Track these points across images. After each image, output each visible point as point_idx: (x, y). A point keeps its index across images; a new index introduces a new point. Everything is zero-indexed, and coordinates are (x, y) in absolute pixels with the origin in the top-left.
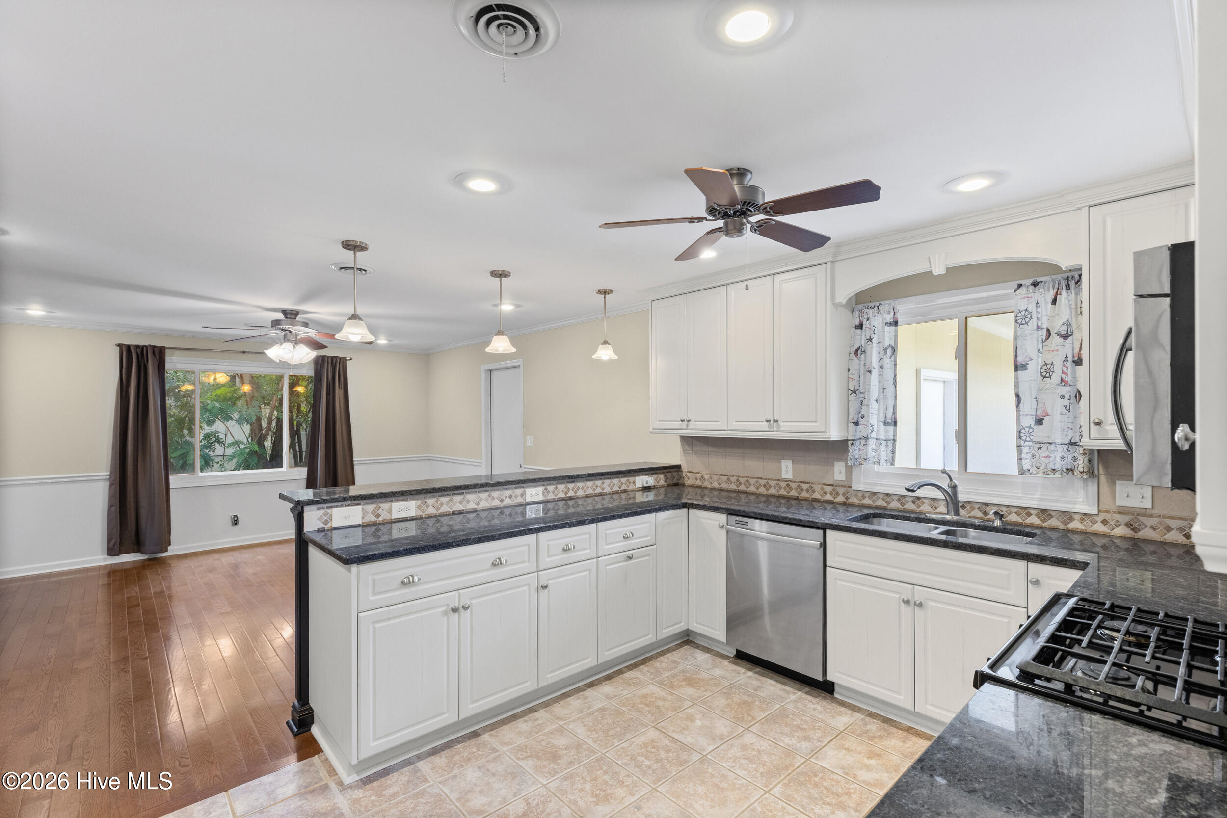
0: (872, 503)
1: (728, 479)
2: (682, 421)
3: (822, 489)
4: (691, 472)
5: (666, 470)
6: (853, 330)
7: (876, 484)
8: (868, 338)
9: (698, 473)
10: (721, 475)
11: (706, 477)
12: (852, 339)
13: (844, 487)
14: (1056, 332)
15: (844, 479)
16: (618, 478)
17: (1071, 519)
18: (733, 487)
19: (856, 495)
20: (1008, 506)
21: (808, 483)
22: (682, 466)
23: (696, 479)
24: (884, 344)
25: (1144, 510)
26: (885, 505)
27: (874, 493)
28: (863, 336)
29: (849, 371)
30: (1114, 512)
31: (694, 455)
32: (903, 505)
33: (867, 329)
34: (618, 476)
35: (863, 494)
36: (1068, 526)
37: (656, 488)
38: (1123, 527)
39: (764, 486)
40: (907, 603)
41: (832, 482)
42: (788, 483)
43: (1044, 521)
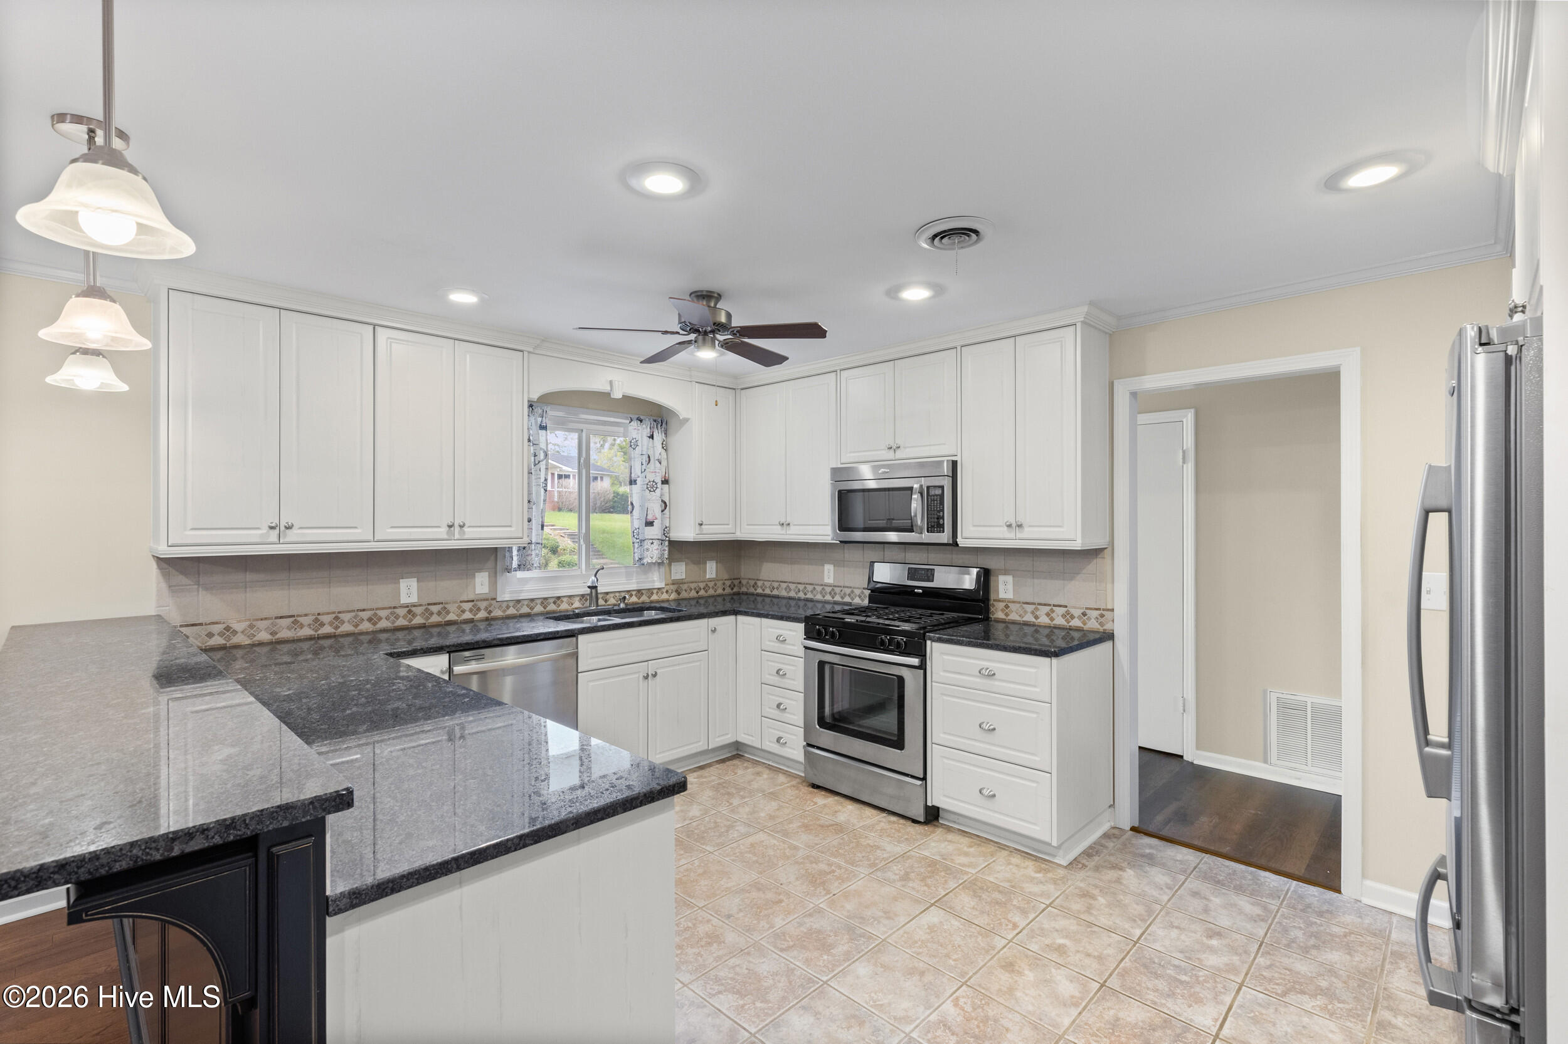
3: (459, 607)
4: (193, 625)
7: (521, 592)
9: (213, 623)
11: (239, 626)
13: (487, 600)
14: (654, 458)
15: (487, 592)
17: (652, 593)
19: (500, 607)
21: (439, 604)
22: (165, 618)
23: (210, 635)
25: (682, 580)
26: (529, 611)
27: (518, 601)
30: (671, 584)
31: (202, 593)
35: (508, 604)
38: (674, 593)
39: (370, 620)
40: (646, 677)
41: (471, 597)
42: (410, 609)
43: (639, 598)
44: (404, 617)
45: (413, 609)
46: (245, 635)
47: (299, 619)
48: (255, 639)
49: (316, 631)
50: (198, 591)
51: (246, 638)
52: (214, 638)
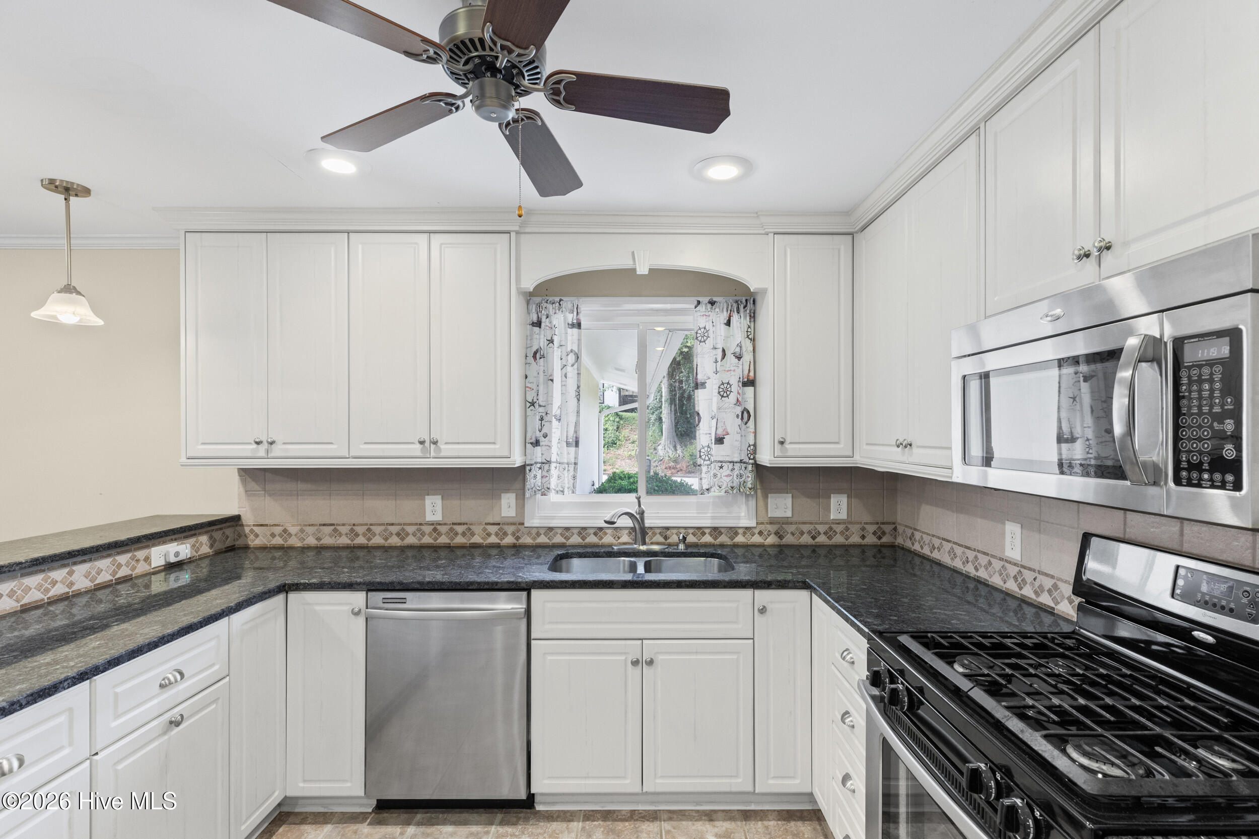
0: (548, 541)
1: (335, 530)
2: (258, 443)
3: (485, 530)
4: (262, 525)
5: (213, 528)
6: (529, 327)
7: (553, 518)
8: (549, 339)
9: (275, 525)
10: (321, 525)
11: (293, 530)
12: (529, 338)
13: (514, 524)
14: (732, 352)
15: (514, 515)
16: (109, 556)
17: (736, 534)
18: (344, 541)
19: (529, 534)
20: (685, 528)
21: (464, 524)
22: (243, 517)
23: (273, 535)
24: (567, 348)
25: (786, 519)
26: (563, 540)
27: (551, 529)
28: (542, 336)
29: (526, 377)
30: (767, 523)
31: (268, 498)
32: (583, 538)
33: (547, 328)
34: (109, 552)
35: (538, 531)
36: (734, 541)
37: (193, 561)
38: (773, 535)
39: (398, 534)
40: (635, 663)
41: (497, 520)
42: (435, 526)
43: (715, 539)
44: (430, 535)
45: (438, 527)
46: (297, 538)
47: (338, 528)
48: (305, 542)
49: (352, 541)
50: (265, 496)
51: (298, 541)
52: (275, 539)
